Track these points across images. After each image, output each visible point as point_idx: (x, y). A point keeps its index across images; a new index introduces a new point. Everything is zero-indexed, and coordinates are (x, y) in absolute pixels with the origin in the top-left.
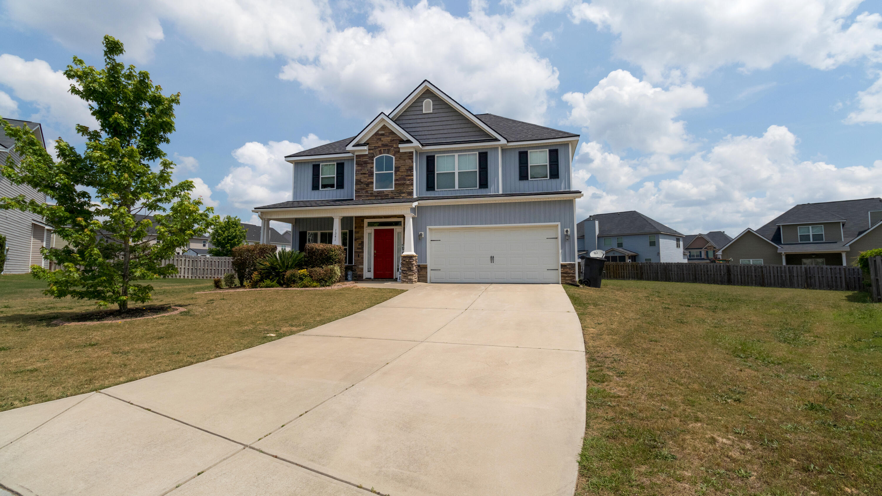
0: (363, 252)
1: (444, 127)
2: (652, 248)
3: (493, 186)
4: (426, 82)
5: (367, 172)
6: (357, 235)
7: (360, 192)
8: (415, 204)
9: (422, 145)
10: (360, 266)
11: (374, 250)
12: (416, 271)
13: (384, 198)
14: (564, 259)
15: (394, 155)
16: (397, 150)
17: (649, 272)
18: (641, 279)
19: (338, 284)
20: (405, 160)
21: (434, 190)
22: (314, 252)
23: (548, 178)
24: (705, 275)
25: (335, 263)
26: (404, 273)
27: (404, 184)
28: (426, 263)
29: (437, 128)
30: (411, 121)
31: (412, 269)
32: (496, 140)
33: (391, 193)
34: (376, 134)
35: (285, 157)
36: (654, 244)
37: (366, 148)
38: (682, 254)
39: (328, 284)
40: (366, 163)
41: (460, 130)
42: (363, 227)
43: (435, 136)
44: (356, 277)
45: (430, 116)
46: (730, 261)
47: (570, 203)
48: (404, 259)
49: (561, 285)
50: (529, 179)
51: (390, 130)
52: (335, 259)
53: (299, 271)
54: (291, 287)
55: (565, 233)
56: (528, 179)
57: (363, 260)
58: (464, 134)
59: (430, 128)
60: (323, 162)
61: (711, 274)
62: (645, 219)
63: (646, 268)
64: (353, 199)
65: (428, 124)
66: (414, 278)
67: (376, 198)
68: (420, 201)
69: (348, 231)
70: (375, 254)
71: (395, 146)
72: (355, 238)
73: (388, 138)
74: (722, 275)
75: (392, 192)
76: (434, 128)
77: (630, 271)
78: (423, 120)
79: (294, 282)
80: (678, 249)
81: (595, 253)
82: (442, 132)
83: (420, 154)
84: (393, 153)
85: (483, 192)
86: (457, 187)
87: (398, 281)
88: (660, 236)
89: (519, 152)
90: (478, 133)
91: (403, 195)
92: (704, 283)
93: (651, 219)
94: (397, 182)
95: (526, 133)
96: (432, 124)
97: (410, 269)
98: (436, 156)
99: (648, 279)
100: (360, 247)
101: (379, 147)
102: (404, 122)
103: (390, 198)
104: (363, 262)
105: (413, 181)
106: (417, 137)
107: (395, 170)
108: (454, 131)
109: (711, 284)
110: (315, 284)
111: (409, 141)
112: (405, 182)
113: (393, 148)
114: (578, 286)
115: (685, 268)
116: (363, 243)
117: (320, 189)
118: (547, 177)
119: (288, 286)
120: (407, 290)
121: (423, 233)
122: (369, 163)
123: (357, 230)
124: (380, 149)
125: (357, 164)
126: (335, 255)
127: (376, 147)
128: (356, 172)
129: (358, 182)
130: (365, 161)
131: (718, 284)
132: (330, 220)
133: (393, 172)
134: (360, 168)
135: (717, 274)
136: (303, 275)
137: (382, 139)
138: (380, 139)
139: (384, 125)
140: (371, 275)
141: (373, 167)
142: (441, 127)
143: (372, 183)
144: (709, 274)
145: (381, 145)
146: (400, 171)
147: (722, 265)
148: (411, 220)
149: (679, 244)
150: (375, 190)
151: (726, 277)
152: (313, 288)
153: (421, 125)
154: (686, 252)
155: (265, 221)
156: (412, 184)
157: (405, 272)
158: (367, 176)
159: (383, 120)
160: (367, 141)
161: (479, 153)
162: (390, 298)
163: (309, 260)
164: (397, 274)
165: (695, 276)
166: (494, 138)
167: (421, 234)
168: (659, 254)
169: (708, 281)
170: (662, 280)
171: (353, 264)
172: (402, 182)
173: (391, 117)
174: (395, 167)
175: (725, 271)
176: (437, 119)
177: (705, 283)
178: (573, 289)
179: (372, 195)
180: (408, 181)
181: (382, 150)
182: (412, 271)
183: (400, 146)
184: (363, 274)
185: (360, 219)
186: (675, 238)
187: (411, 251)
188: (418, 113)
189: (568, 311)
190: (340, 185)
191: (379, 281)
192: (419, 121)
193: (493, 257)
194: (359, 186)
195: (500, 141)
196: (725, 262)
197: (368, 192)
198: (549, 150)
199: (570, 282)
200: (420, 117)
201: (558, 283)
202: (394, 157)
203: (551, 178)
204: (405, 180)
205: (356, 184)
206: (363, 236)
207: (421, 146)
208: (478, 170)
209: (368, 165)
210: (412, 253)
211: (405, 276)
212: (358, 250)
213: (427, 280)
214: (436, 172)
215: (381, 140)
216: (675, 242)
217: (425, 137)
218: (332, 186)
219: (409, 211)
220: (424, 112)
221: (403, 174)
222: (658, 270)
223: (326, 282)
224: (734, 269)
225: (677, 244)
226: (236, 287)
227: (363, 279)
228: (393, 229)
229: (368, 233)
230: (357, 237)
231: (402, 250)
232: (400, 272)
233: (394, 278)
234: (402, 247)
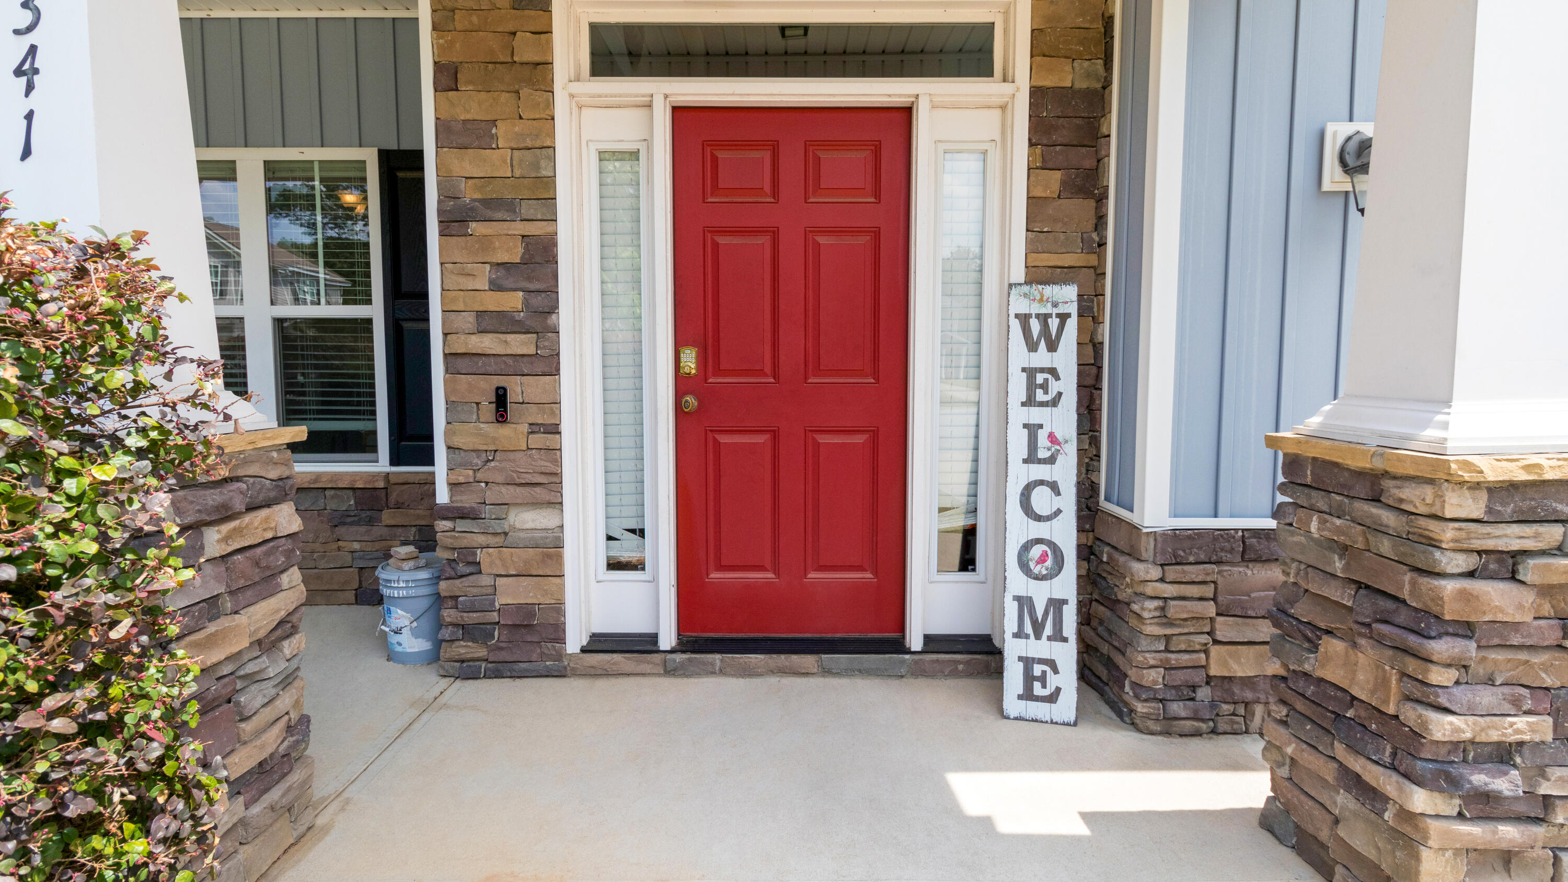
0: (546, 365)
6: (466, 164)
10: (528, 519)
11: (679, 343)
44: (469, 632)
57: (554, 453)
69: (370, 157)
70: (682, 385)
72: (446, 195)
100: (513, 301)
104: (553, 478)
116: (541, 254)
140: (649, 605)
171: (443, 496)
184: (558, 608)
206: (550, 182)
212: (487, 343)
227: (560, 656)
228: (905, 114)
229: (603, 156)
230: (469, 194)
231: (1032, 347)
232: (1024, 603)
233: (915, 642)
234: (1024, 319)
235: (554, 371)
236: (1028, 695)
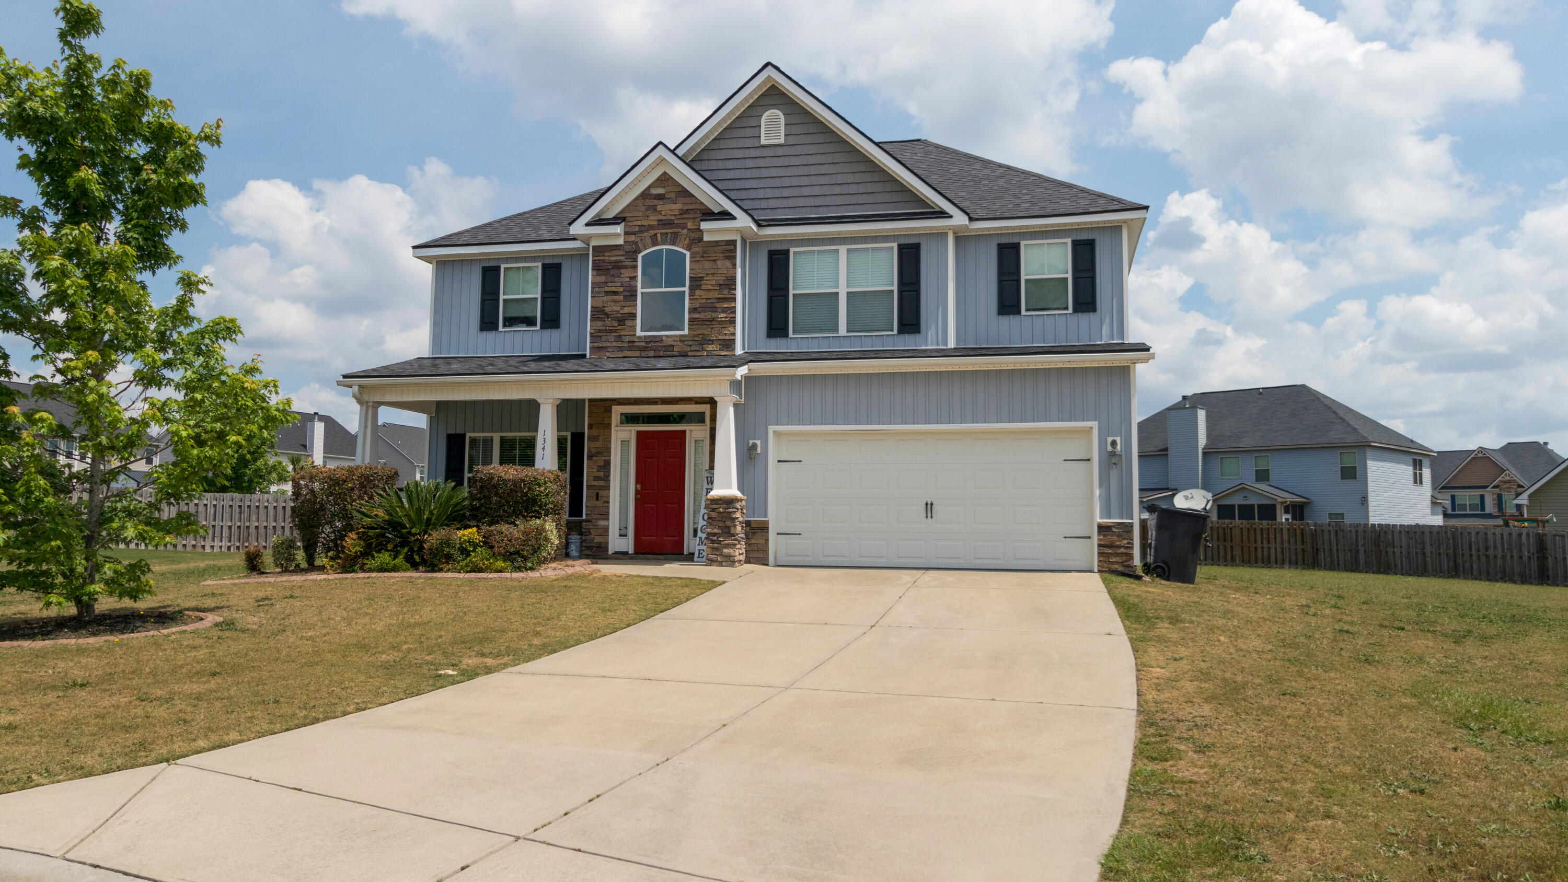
0: (608, 488)
1: (814, 180)
2: (1349, 484)
3: (933, 328)
4: (770, 67)
5: (622, 289)
6: (593, 445)
7: (603, 338)
8: (742, 371)
9: (759, 225)
10: (602, 523)
11: (636, 484)
12: (743, 536)
13: (662, 354)
14: (1107, 512)
15: (688, 248)
16: (696, 235)
17: (1335, 548)
18: (1314, 568)
19: (553, 565)
20: (715, 261)
21: (786, 335)
22: (495, 486)
23: (1070, 310)
24: (1479, 559)
25: (546, 515)
26: (713, 542)
27: (712, 320)
28: (766, 516)
29: (795, 181)
30: (729, 164)
31: (732, 531)
32: (942, 214)
33: (679, 343)
34: (645, 195)
35: (414, 247)
36: (1351, 473)
37: (619, 229)
38: (1429, 503)
39: (529, 565)
40: (618, 266)
41: (853, 189)
42: (609, 425)
43: (791, 203)
44: (588, 548)
45: (780, 152)
46: (1547, 521)
47: (1124, 372)
48: (714, 506)
49: (1097, 576)
50: (1023, 312)
51: (681, 185)
52: (546, 504)
53: (460, 533)
54: (441, 570)
55: (1110, 448)
56: (1018, 312)
57: (608, 507)
58: (861, 199)
59: (777, 183)
60: (507, 260)
61: (1495, 557)
62: (1330, 408)
63: (1326, 537)
64: (584, 356)
65: (773, 172)
66: (737, 553)
67: (643, 354)
68: (752, 365)
69: (571, 434)
70: (637, 492)
71: (690, 225)
72: (589, 451)
73: (674, 206)
74: (1525, 558)
75: (682, 339)
76: (787, 182)
77: (1286, 545)
78: (761, 163)
79: (449, 557)
80: (1417, 488)
81: (1186, 498)
82: (806, 191)
83: (752, 244)
84: (687, 242)
85: (909, 342)
86: (843, 330)
87: (696, 559)
88: (1369, 453)
89: (999, 245)
90: (896, 197)
91: (710, 347)
92: (1476, 579)
93: (1347, 408)
94: (697, 316)
95: (1015, 196)
96: (782, 172)
97: (728, 532)
98: (792, 250)
99: (1333, 566)
100: (601, 474)
101: (651, 227)
102: (713, 165)
103: (677, 354)
104: (607, 513)
105: (734, 312)
106: (746, 205)
107: (690, 285)
108: (837, 190)
109: (1497, 581)
110: (500, 564)
111: (725, 215)
112: (714, 315)
113: (685, 231)
114: (1138, 578)
115: (1427, 539)
116: (607, 464)
117: (501, 328)
118: (1067, 308)
119: (433, 568)
120: (724, 582)
121: (758, 442)
122: (626, 267)
123: (595, 432)
124: (652, 232)
125: (597, 268)
126: (547, 495)
127: (642, 228)
128: (593, 288)
129: (599, 313)
130: (616, 262)
131: (1514, 582)
132: (531, 408)
133: (686, 289)
134: (602, 279)
135: (1512, 556)
136: (469, 542)
137: (659, 208)
138: (654, 208)
139: (665, 173)
140: (627, 544)
141: (634, 278)
142: (805, 181)
143: (633, 316)
144: (1491, 557)
145: (656, 223)
146: (703, 287)
147: (1524, 532)
148: (732, 409)
149: (1421, 475)
150: (639, 333)
151: (1534, 565)
152: (496, 575)
153: (755, 173)
154: (1439, 496)
155: (368, 407)
156: (733, 322)
157: (715, 538)
158: (621, 298)
159: (662, 160)
160: (621, 212)
161: (899, 246)
162: (688, 600)
163: (481, 505)
164: (691, 544)
165: (1455, 561)
166: (937, 209)
167: (754, 446)
168: (1364, 500)
169: (1488, 573)
170: (1369, 568)
171: (584, 517)
172: (708, 315)
173: (680, 152)
174: (691, 278)
175: (1533, 549)
176: (794, 161)
177: (1481, 580)
178: (1125, 586)
179: (632, 346)
180: (724, 312)
181: (659, 236)
182: (733, 535)
183: (704, 226)
184: (607, 543)
185: (603, 406)
186: (1409, 459)
187: (730, 487)
188: (749, 143)
189: (1108, 632)
190: (551, 320)
191: (647, 559)
192: (750, 163)
193: (932, 504)
194: (599, 323)
195: (951, 217)
196: (1535, 524)
197: (623, 337)
198: (1073, 242)
199: (1120, 569)
200: (754, 153)
201: (1091, 571)
202: (688, 254)
203: (1075, 310)
204: (714, 309)
205: (593, 318)
206: (610, 448)
207: (754, 228)
208: (895, 288)
209: (623, 271)
210: (733, 491)
211: (717, 549)
212: (595, 483)
213: (767, 560)
214: (792, 292)
215: (655, 210)
216: (1409, 470)
217: (764, 204)
218: (530, 321)
219: (726, 388)
220: (763, 141)
221: (710, 295)
222: (1357, 541)
223: (525, 559)
224: (1555, 544)
225: (1415, 474)
226: (298, 570)
227: (607, 554)
228: (685, 431)
229: (622, 441)
230: (593, 451)
231: (708, 484)
232: (700, 538)
233: (685, 553)
234: (707, 477)
235: (609, 489)
236: (699, 557)
